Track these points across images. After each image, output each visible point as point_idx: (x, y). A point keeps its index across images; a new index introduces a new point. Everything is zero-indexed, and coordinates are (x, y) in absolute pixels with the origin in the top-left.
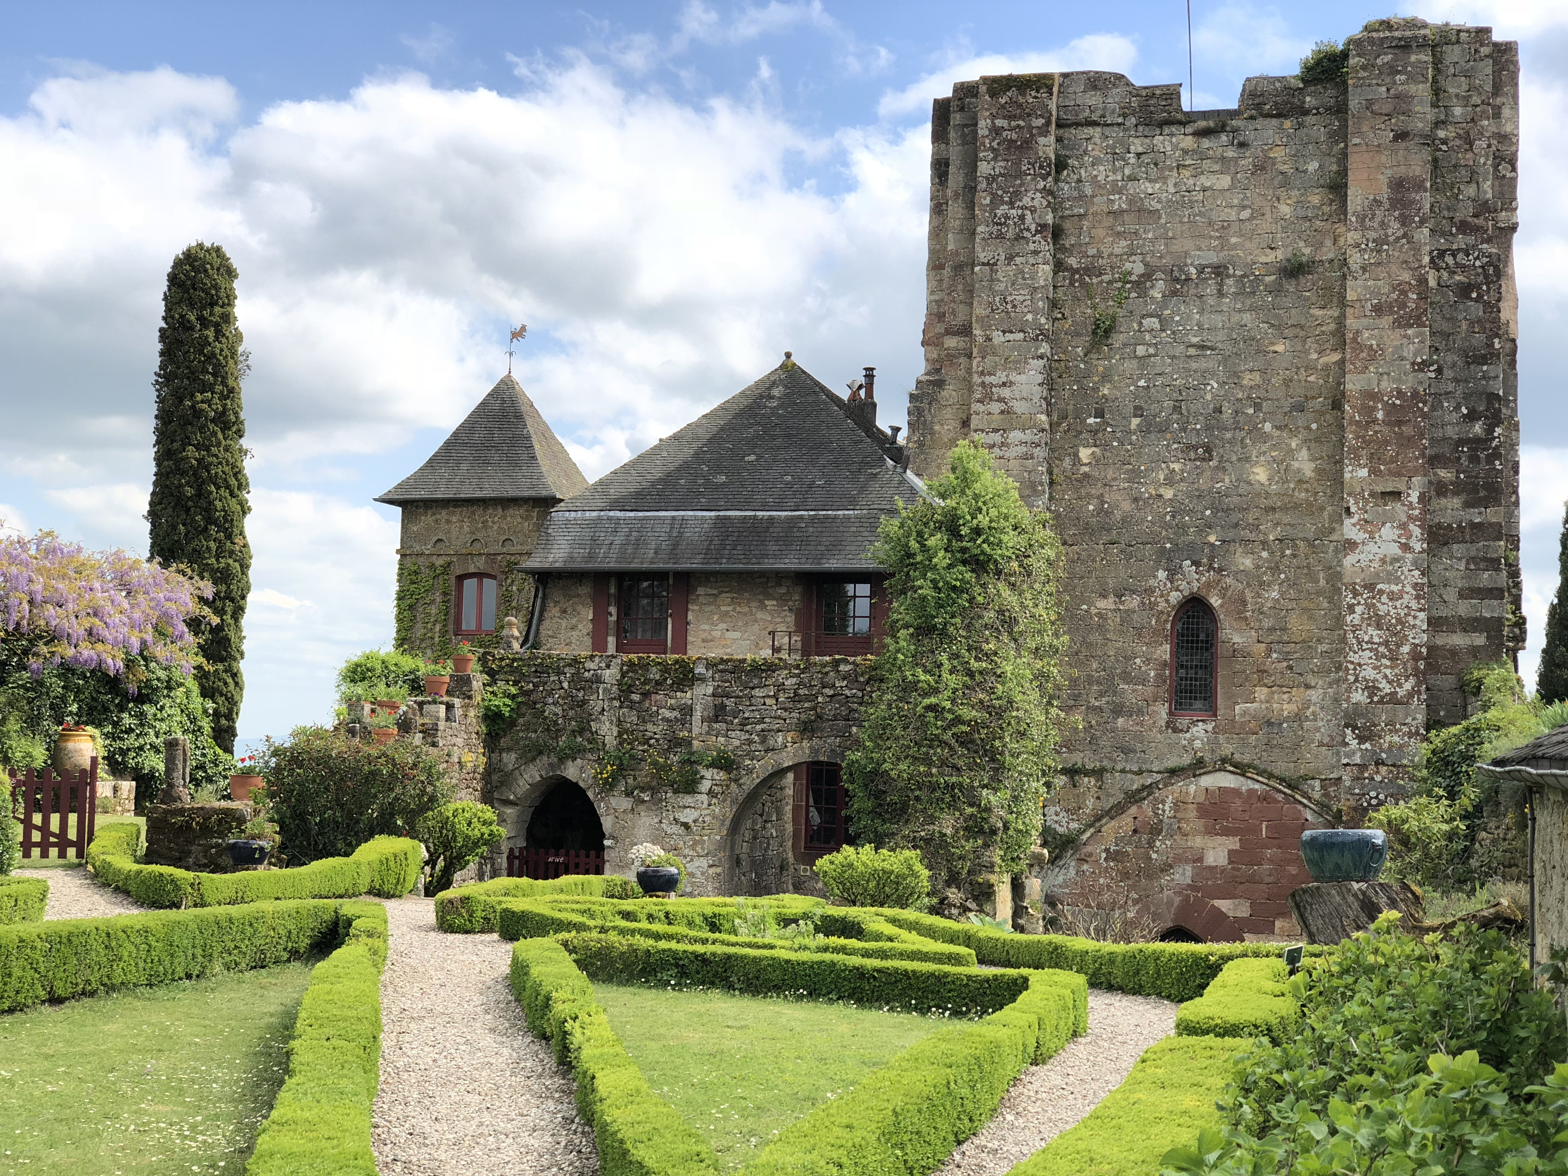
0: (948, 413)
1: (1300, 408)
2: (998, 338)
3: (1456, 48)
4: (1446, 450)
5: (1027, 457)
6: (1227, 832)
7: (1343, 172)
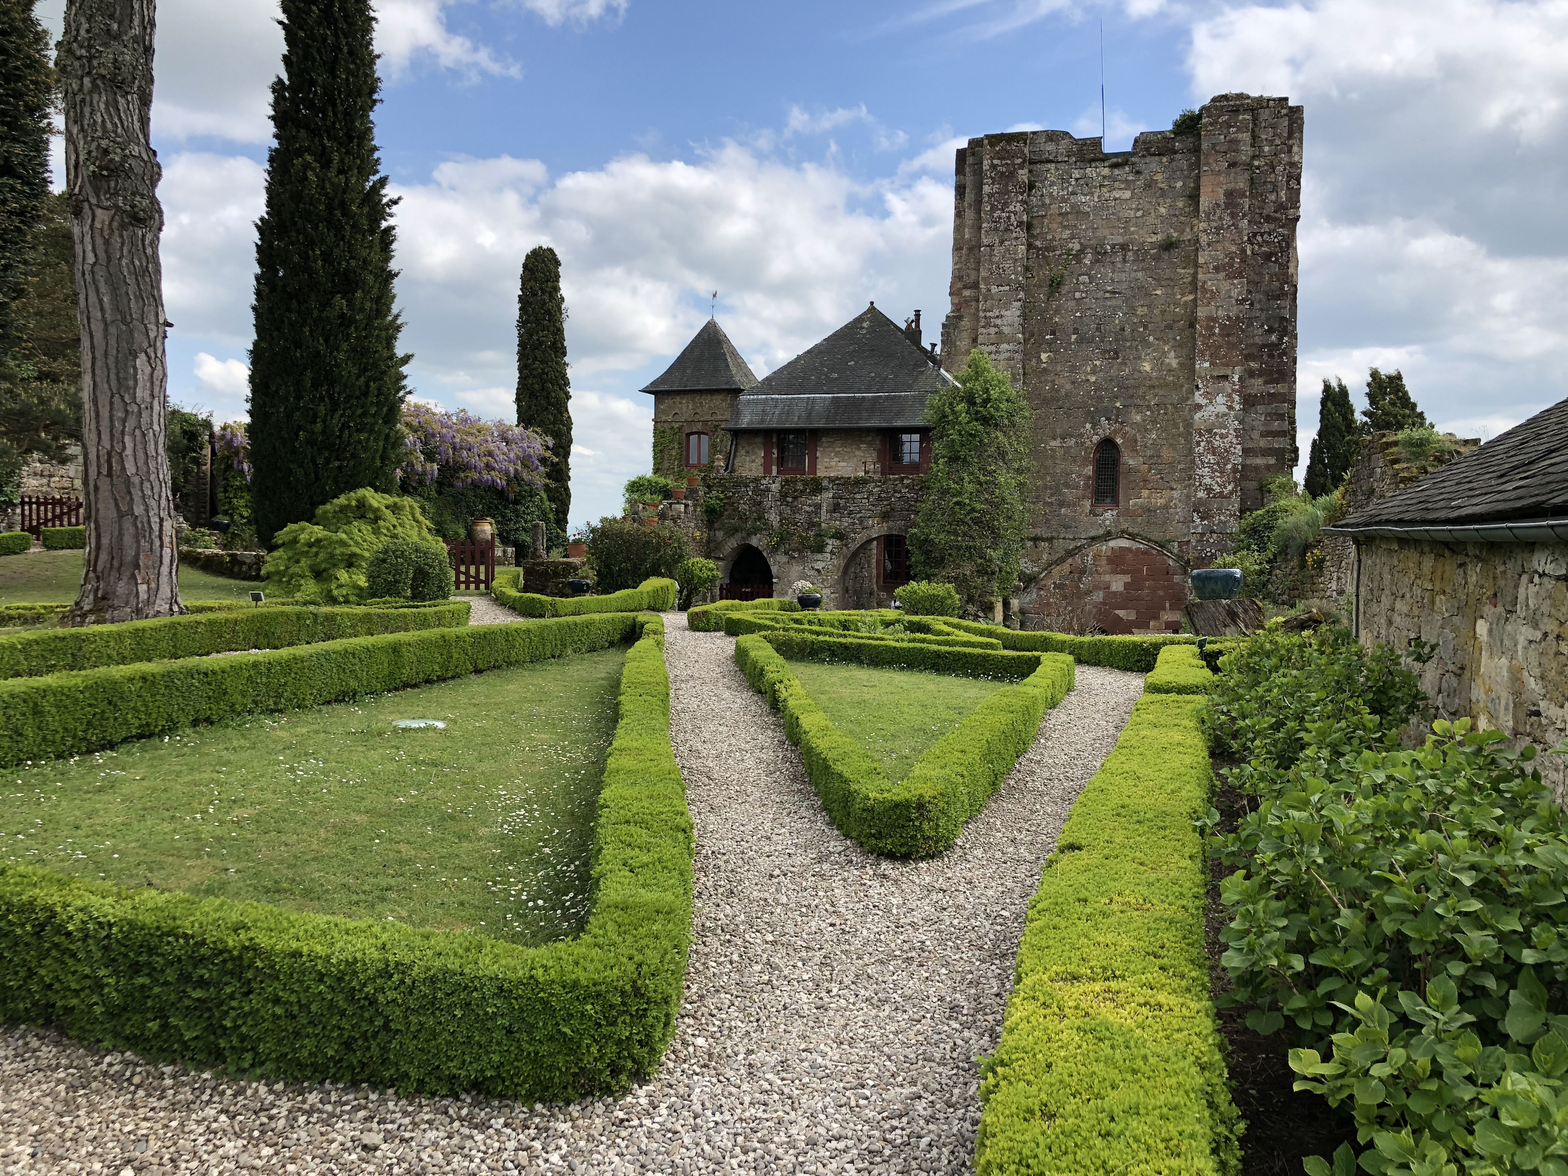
0: (964, 335)
1: (1170, 327)
2: (994, 289)
3: (1267, 111)
4: (1255, 351)
5: (1010, 359)
6: (1124, 572)
7: (1197, 188)
